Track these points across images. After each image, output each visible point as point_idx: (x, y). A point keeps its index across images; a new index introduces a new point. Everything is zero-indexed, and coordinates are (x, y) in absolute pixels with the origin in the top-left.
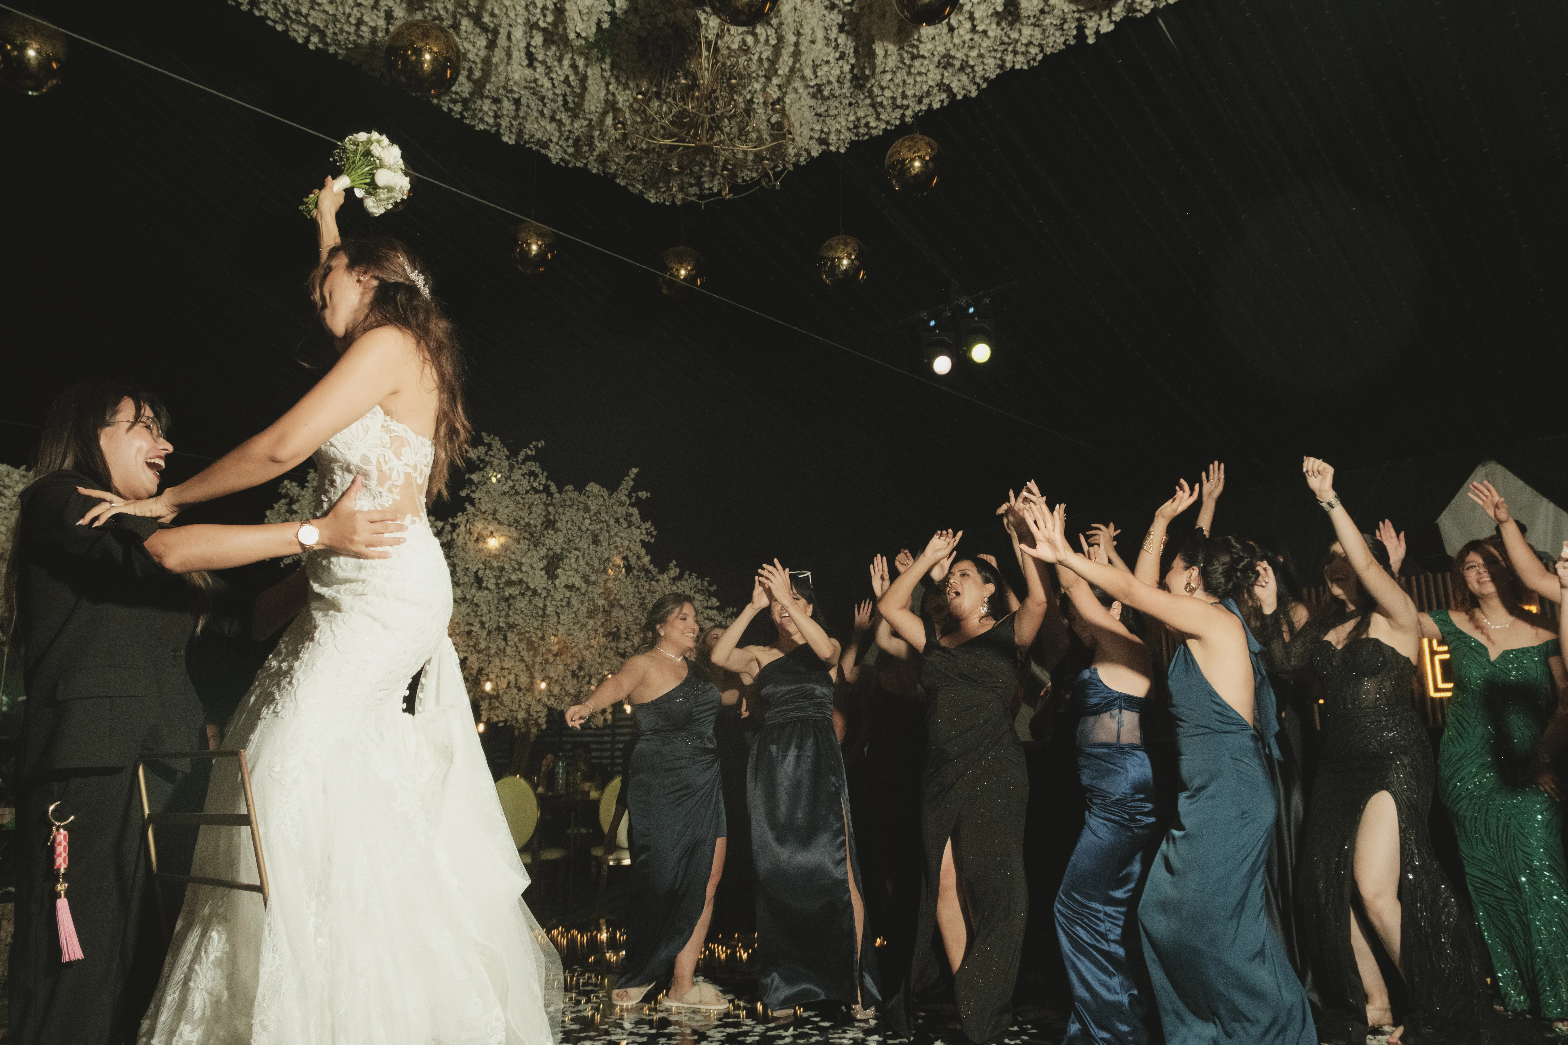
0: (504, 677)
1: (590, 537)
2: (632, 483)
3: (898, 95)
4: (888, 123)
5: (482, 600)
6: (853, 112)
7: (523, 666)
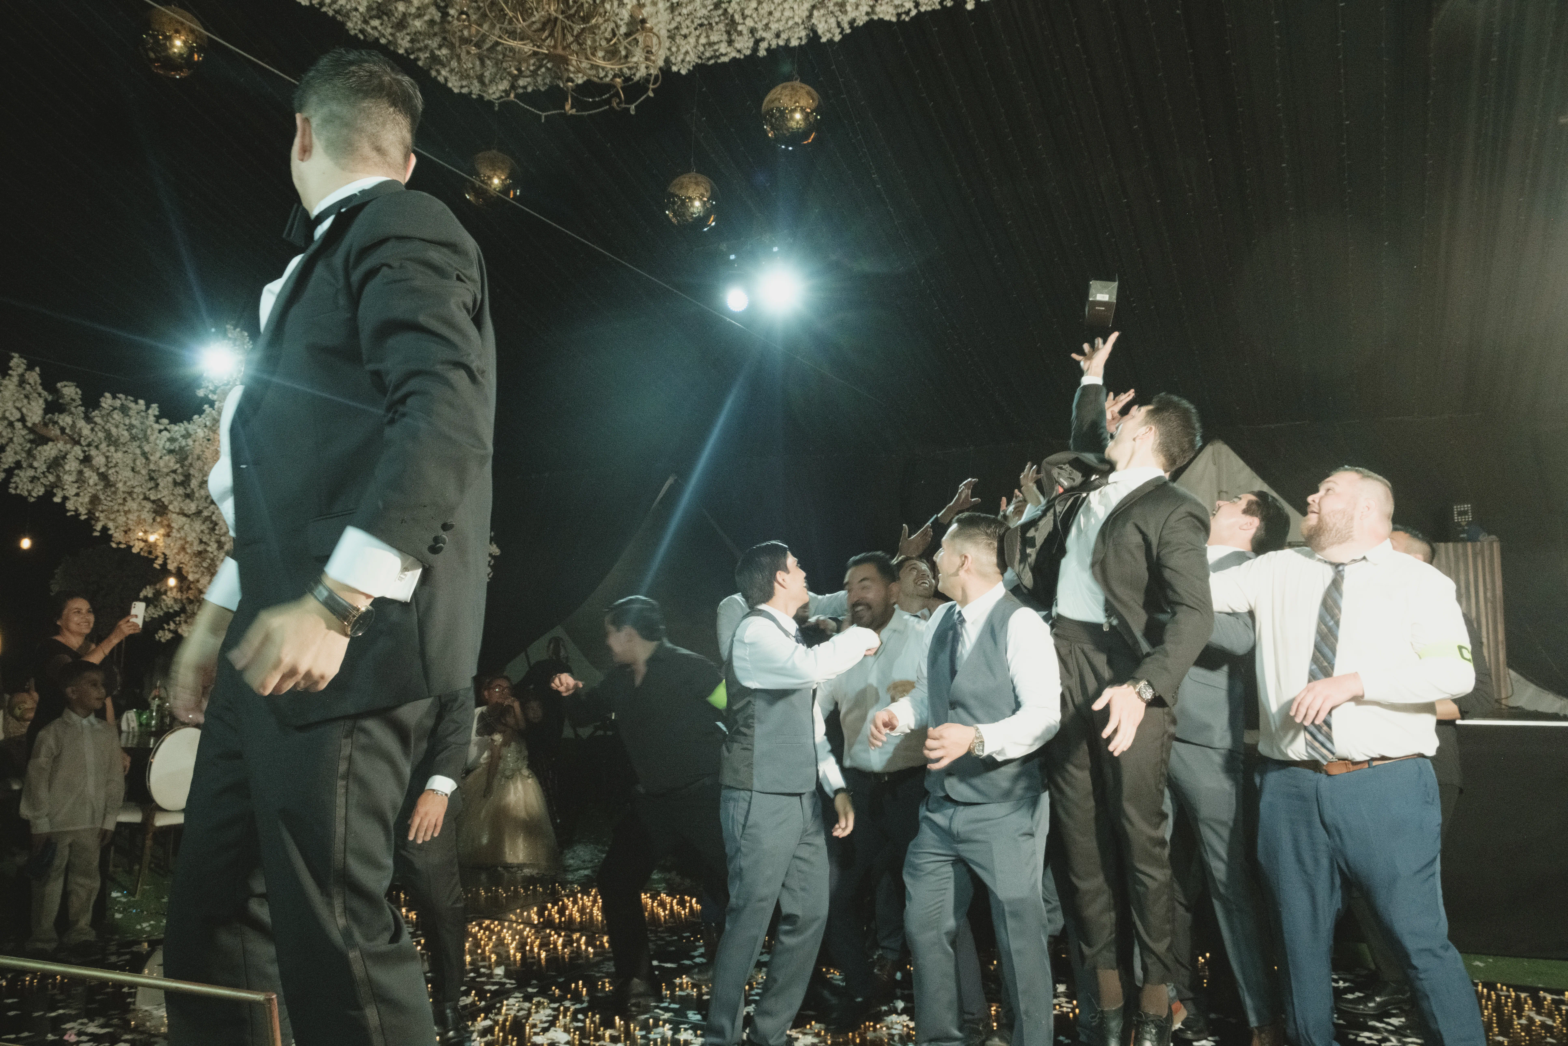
3: (760, 26)
4: (739, 51)
6: (704, 34)
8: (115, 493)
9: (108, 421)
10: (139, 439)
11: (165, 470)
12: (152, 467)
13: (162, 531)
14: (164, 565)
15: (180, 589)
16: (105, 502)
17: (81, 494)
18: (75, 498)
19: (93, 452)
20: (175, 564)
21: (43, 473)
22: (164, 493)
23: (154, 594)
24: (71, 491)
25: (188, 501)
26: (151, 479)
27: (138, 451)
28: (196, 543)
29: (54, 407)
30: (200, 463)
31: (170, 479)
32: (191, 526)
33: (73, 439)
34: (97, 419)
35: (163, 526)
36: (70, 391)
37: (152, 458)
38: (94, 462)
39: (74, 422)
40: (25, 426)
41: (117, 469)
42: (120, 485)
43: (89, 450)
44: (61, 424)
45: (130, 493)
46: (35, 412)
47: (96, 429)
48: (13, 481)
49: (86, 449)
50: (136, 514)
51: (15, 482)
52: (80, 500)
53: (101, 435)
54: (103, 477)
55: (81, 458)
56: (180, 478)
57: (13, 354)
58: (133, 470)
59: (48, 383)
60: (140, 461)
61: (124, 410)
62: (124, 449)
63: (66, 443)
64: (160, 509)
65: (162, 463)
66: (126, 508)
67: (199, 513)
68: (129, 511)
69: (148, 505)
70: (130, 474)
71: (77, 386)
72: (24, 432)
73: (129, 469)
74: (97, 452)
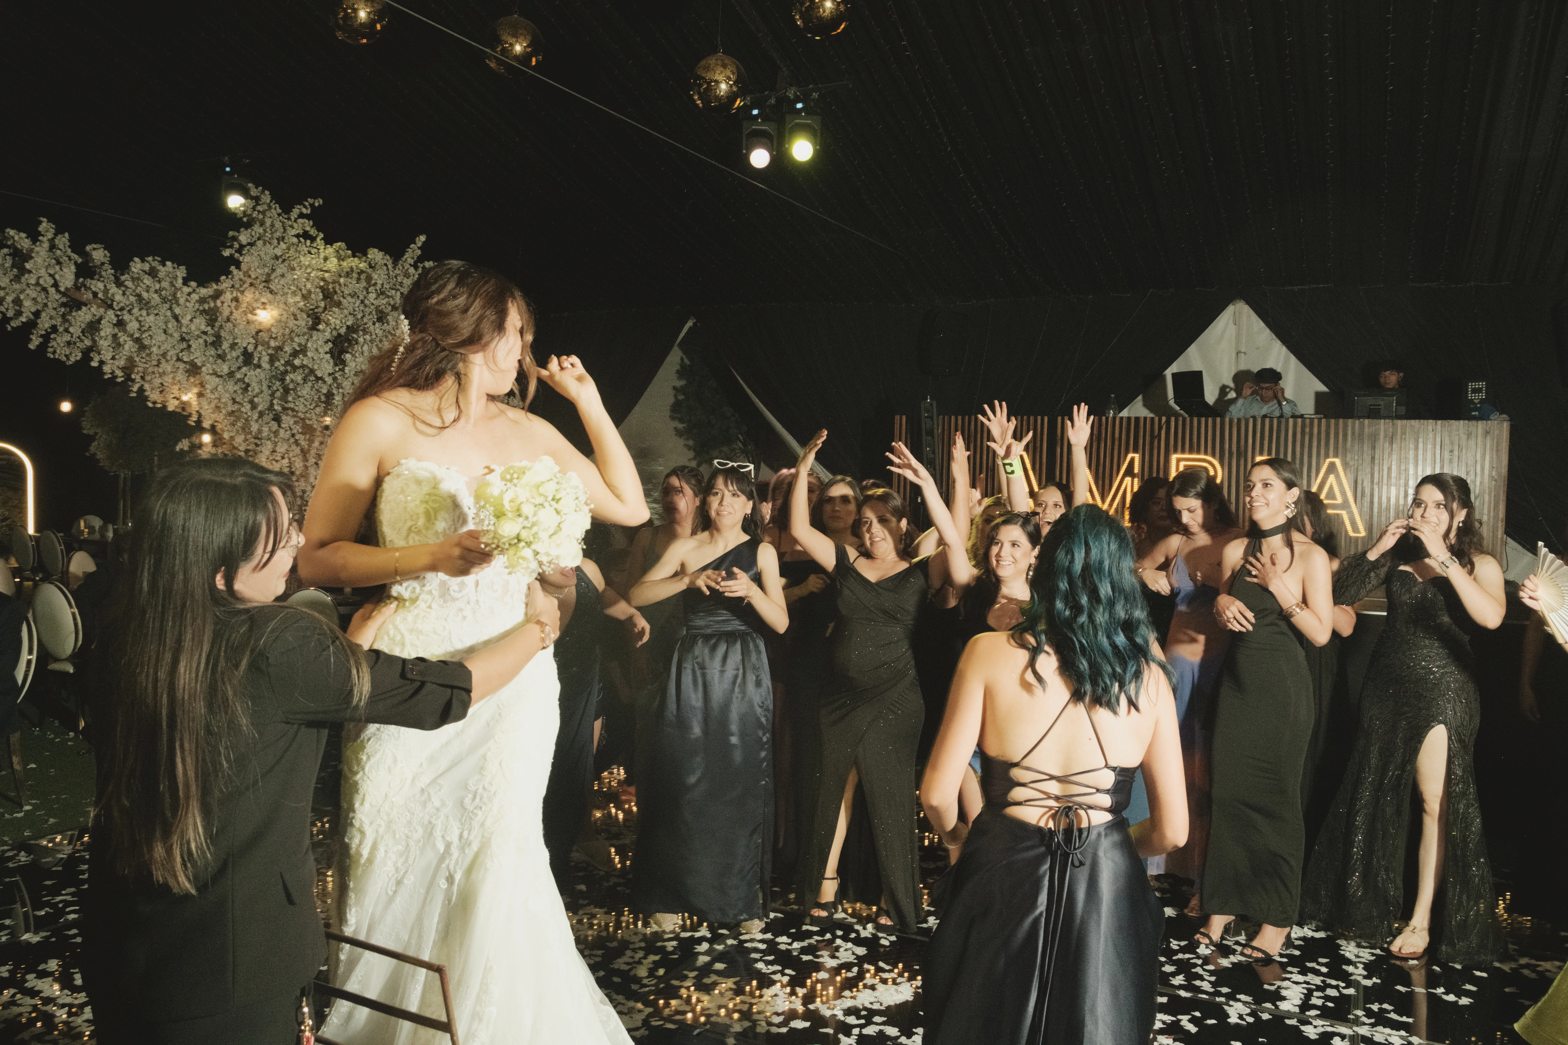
0: (277, 461)
1: (374, 313)
2: (419, 252)
5: (254, 378)
7: (297, 450)
8: (149, 355)
9: (139, 285)
10: (168, 300)
11: (197, 333)
12: (184, 329)
13: (196, 390)
14: (199, 422)
15: (215, 444)
16: (140, 364)
17: (117, 357)
18: (112, 361)
19: (126, 317)
20: (210, 422)
21: (79, 337)
22: (197, 354)
23: (189, 447)
24: (107, 355)
25: (219, 361)
26: (183, 339)
27: (169, 313)
28: (230, 403)
29: (85, 271)
30: (229, 325)
31: (201, 341)
32: (224, 386)
33: (106, 303)
34: (126, 283)
35: (195, 386)
36: (99, 254)
37: (183, 321)
38: (128, 328)
39: (105, 286)
40: (58, 291)
41: (150, 333)
42: (154, 349)
43: (123, 315)
44: (94, 289)
45: (164, 355)
46: (67, 277)
47: (128, 293)
48: (50, 345)
49: (119, 313)
50: (172, 375)
51: (52, 347)
52: (117, 363)
53: (133, 299)
54: (138, 340)
55: (115, 322)
56: (210, 339)
57: (42, 219)
58: (165, 332)
59: (77, 246)
60: (172, 324)
61: (153, 273)
62: (156, 312)
63: (99, 307)
64: (193, 369)
65: (193, 327)
66: (161, 370)
67: (231, 374)
68: (164, 373)
69: (182, 366)
70: (163, 337)
71: (105, 249)
72: (58, 296)
73: (161, 331)
74: (130, 317)
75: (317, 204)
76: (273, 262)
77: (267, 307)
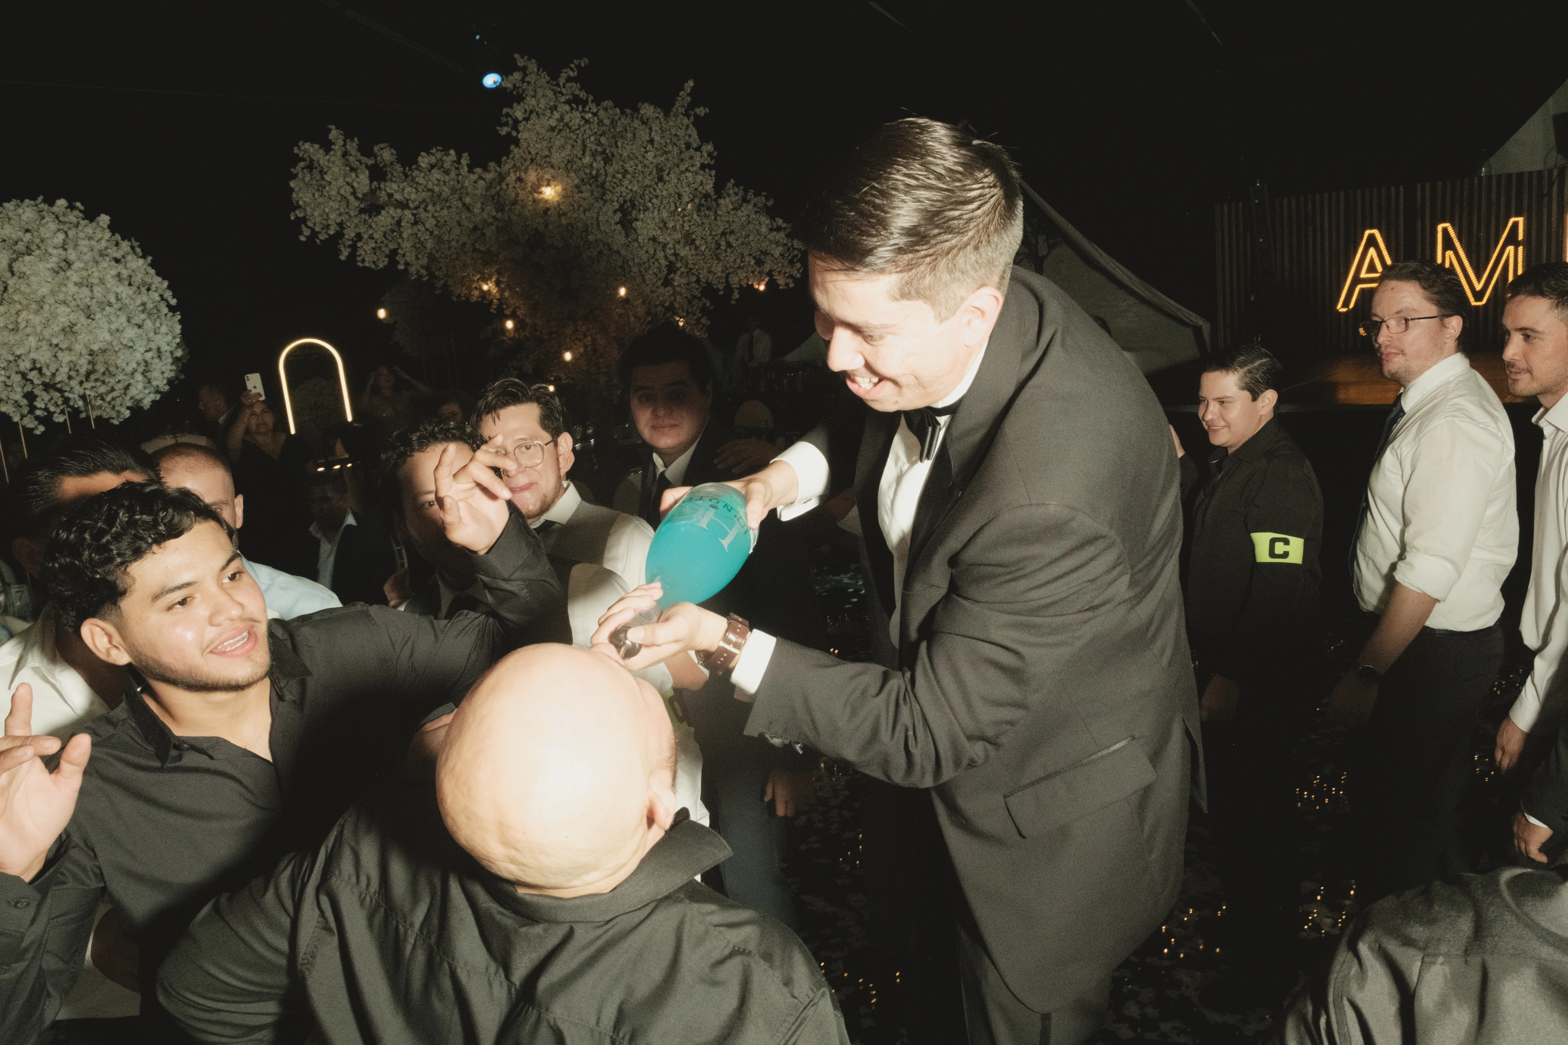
0: (580, 340)
1: (654, 172)
2: (689, 99)
8: (448, 250)
9: (429, 180)
10: (457, 191)
13: (494, 279)
14: (500, 309)
15: (517, 329)
16: (442, 260)
17: (420, 256)
18: (415, 262)
19: (423, 215)
20: (511, 309)
21: (382, 242)
22: (492, 243)
24: (411, 256)
26: (477, 230)
27: (460, 204)
29: (378, 174)
30: (517, 207)
31: (494, 228)
32: (522, 271)
33: (402, 203)
34: (417, 179)
35: (493, 274)
36: (387, 154)
38: (426, 226)
39: (398, 186)
40: (356, 198)
41: (447, 228)
42: (453, 243)
43: (419, 213)
44: (389, 191)
45: (461, 248)
46: (362, 183)
47: (420, 190)
48: (358, 254)
49: (415, 212)
50: (471, 267)
51: (360, 255)
52: (420, 262)
53: (425, 195)
54: (436, 237)
55: (412, 222)
56: (501, 225)
57: (330, 127)
58: (459, 224)
59: (366, 150)
61: (439, 165)
62: (448, 205)
63: (396, 208)
64: (490, 258)
65: (486, 216)
66: (461, 264)
68: (464, 266)
69: (479, 256)
70: (458, 230)
71: (391, 147)
72: (357, 204)
73: (455, 223)
74: (426, 214)
75: (583, 65)
76: (549, 134)
77: (551, 182)
